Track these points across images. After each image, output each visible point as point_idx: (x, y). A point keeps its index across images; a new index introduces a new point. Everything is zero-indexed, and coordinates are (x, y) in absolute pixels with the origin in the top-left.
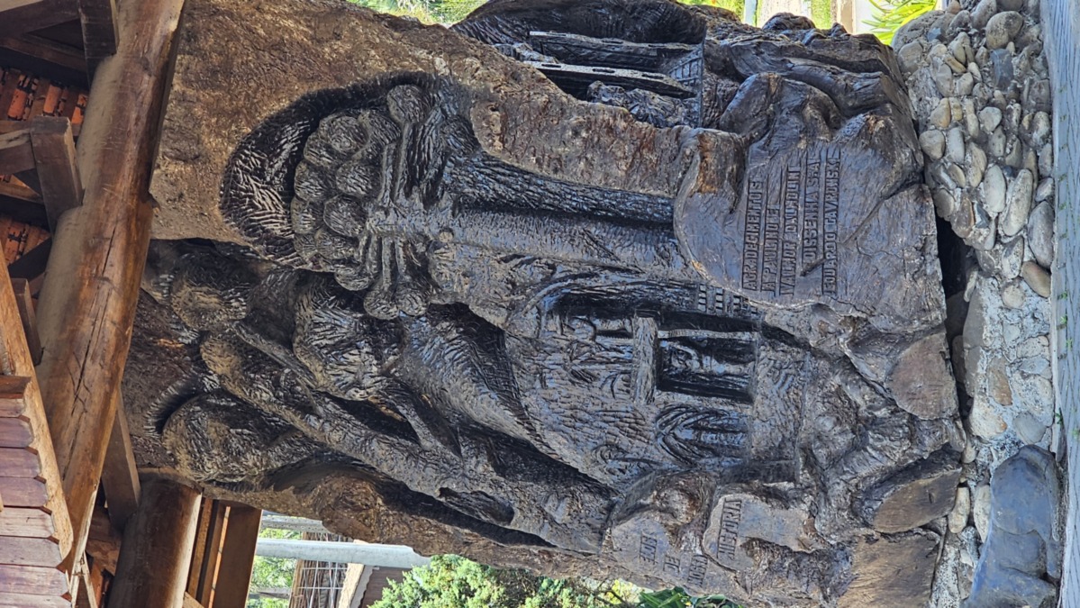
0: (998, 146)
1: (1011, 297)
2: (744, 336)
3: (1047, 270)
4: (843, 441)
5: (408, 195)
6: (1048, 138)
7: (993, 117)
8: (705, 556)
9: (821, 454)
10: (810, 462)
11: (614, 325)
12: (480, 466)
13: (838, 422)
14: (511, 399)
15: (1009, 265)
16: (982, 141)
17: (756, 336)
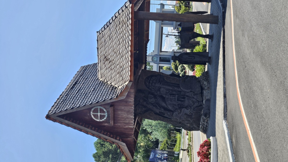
0: (205, 80)
1: (206, 91)
2: (185, 96)
3: (209, 88)
4: (193, 104)
5: (159, 83)
6: (209, 79)
7: (205, 78)
8: (181, 115)
9: (191, 105)
10: (190, 106)
11: (174, 96)
12: (162, 109)
13: (192, 102)
14: (165, 103)
15: (206, 88)
16: (204, 79)
17: (186, 96)
